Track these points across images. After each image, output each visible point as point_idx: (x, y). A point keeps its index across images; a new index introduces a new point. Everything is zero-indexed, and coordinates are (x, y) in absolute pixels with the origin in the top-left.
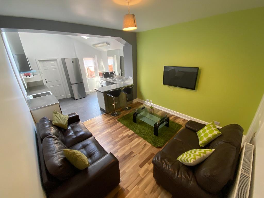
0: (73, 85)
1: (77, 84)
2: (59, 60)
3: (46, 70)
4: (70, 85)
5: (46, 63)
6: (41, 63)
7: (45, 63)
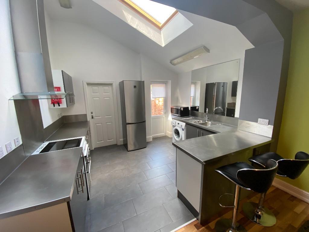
0: (130, 125)
1: (136, 124)
2: (116, 85)
3: (94, 99)
4: (125, 124)
5: (97, 88)
6: (90, 87)
7: (95, 88)
